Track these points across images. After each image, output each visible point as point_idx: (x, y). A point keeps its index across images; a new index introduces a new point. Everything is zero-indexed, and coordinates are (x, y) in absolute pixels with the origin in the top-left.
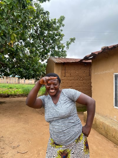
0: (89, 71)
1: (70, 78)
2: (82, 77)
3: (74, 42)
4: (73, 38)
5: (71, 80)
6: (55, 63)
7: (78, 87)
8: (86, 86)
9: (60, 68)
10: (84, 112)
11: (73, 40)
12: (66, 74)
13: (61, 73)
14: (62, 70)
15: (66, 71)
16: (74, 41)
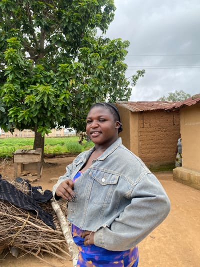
0: (173, 120)
1: (150, 130)
2: (165, 127)
3: (143, 76)
4: (141, 70)
5: (150, 132)
6: (130, 112)
7: (160, 141)
8: (170, 139)
9: (137, 117)
10: (174, 169)
11: (141, 73)
12: (145, 124)
13: (139, 124)
14: (139, 120)
15: (144, 121)
16: (143, 74)
